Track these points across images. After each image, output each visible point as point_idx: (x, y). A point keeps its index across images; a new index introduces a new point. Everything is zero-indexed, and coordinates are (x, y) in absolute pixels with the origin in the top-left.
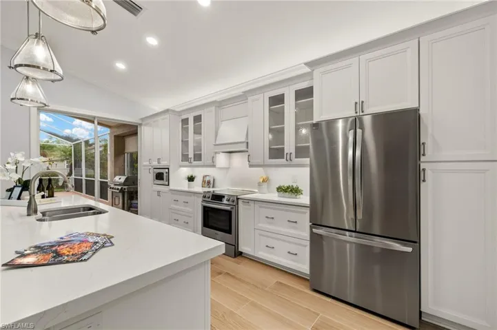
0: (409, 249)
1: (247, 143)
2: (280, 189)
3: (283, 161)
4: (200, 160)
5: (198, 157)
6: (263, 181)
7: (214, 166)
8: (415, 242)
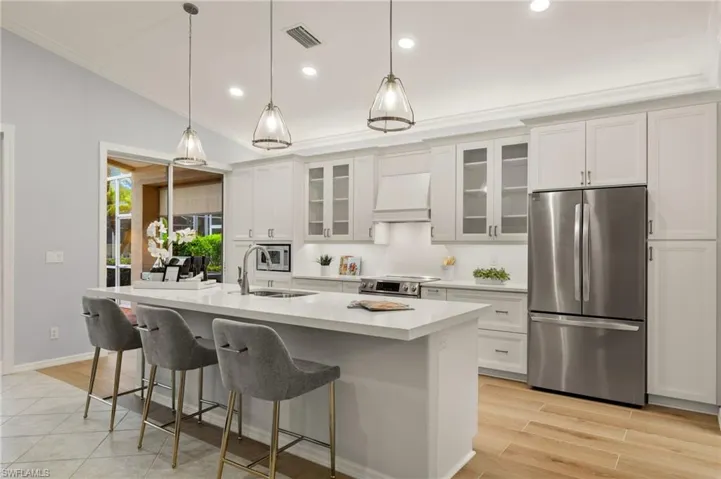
0: (636, 328)
1: (430, 211)
2: (478, 274)
3: (484, 236)
4: (346, 232)
5: (341, 228)
6: (448, 264)
7: (371, 242)
8: (642, 321)
